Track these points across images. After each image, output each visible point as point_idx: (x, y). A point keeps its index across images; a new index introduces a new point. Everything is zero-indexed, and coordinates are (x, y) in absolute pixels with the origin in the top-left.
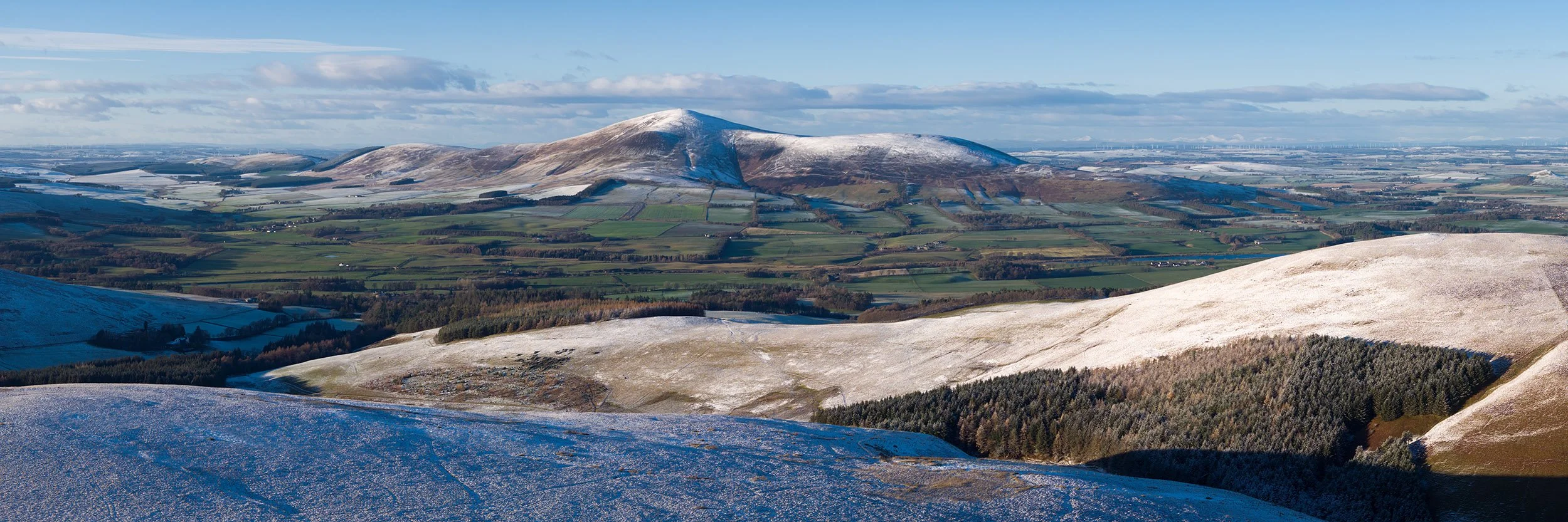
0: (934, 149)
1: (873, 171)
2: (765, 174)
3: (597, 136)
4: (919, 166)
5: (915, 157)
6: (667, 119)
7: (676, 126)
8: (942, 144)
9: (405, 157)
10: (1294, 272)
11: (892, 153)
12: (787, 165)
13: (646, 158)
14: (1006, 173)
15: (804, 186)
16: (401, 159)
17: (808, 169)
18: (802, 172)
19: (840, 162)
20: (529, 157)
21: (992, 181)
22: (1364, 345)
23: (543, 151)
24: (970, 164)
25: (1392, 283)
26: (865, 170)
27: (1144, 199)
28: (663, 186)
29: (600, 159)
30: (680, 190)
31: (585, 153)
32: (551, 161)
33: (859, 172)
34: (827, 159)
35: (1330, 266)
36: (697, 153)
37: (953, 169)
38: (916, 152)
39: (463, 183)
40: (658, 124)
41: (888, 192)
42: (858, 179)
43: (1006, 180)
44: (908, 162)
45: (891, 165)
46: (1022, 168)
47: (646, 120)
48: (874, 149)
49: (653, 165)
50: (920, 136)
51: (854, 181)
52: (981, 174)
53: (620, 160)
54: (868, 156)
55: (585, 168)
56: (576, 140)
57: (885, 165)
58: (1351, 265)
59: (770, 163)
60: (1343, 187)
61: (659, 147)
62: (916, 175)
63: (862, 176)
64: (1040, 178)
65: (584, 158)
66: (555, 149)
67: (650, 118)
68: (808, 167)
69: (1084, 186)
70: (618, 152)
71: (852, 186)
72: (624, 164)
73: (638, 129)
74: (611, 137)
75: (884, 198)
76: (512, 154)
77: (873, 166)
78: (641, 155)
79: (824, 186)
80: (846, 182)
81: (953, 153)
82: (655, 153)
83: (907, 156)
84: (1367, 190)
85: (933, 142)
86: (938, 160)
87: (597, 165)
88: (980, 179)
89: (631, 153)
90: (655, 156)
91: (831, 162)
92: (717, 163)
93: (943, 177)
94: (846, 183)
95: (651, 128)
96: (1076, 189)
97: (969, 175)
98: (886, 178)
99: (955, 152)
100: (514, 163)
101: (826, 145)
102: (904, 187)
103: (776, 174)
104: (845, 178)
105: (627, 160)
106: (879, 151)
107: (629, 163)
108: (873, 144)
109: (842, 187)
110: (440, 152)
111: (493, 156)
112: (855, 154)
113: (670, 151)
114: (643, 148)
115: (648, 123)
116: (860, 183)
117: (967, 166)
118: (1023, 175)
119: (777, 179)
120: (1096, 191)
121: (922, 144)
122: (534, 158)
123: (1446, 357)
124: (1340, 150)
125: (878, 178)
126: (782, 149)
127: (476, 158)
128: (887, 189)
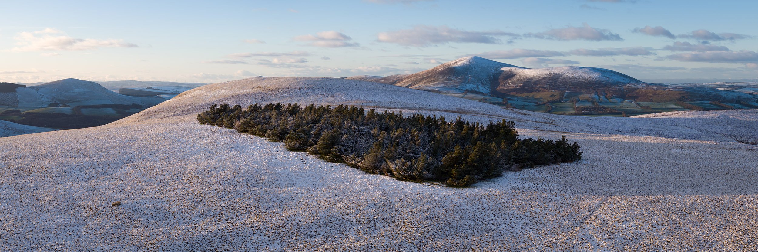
0: (586, 74)
1: (552, 85)
2: (501, 87)
4: (576, 83)
5: (575, 78)
7: (466, 64)
8: (591, 71)
11: (564, 76)
12: (513, 83)
13: (446, 80)
14: (621, 86)
17: (521, 84)
18: (518, 86)
19: (537, 81)
21: (612, 91)
24: (603, 82)
26: (548, 85)
27: (690, 100)
33: (544, 86)
34: (532, 80)
38: (577, 75)
40: (458, 63)
41: (555, 96)
42: (543, 90)
43: (619, 90)
44: (571, 81)
45: (562, 82)
48: (556, 74)
49: (448, 83)
50: (581, 67)
51: (541, 90)
52: (607, 87)
53: (434, 81)
54: (552, 78)
56: (423, 72)
57: (559, 82)
59: (506, 82)
61: (454, 74)
62: (572, 87)
63: (545, 88)
67: (457, 60)
68: (521, 83)
69: (659, 93)
70: (435, 77)
71: (539, 93)
72: (435, 83)
73: (449, 66)
74: (437, 70)
77: (553, 83)
78: (444, 78)
79: (525, 93)
82: (451, 77)
83: (571, 78)
85: (587, 71)
86: (586, 80)
87: (423, 83)
88: (606, 89)
89: (440, 77)
90: (451, 79)
92: (482, 82)
93: (586, 88)
94: (536, 92)
95: (454, 65)
96: (654, 95)
97: (601, 87)
98: (556, 89)
99: (597, 75)
101: (534, 72)
102: (564, 93)
103: (506, 87)
104: (536, 89)
106: (558, 75)
107: (437, 82)
108: (555, 71)
109: (534, 93)
112: (546, 77)
113: (459, 76)
114: (447, 75)
115: (454, 62)
117: (601, 83)
118: (629, 88)
119: (505, 90)
120: (664, 96)
121: (581, 72)
125: (552, 89)
126: (515, 75)
128: (555, 94)
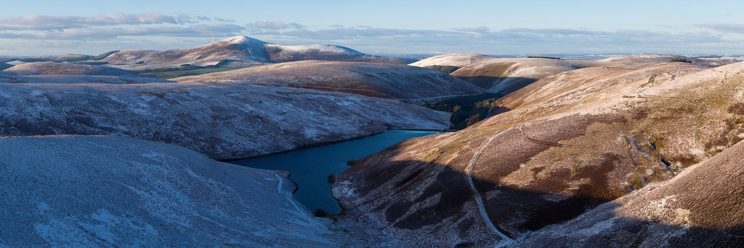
1: (315, 57)
2: (277, 58)
3: (212, 46)
5: (329, 52)
6: (238, 39)
7: (243, 42)
8: (337, 48)
9: (133, 54)
10: (433, 59)
11: (321, 51)
12: (285, 55)
13: (234, 53)
16: (131, 55)
17: (292, 56)
18: (290, 57)
20: (186, 53)
22: (441, 66)
23: (191, 51)
25: (447, 59)
28: (245, 62)
29: (217, 53)
30: (251, 63)
31: (209, 51)
32: (196, 55)
33: (310, 57)
34: (298, 53)
35: (439, 58)
36: (251, 51)
37: (342, 56)
38: (329, 51)
39: (164, 63)
40: (235, 41)
46: (365, 56)
47: (230, 40)
48: (314, 50)
49: (237, 55)
50: (329, 45)
53: (225, 54)
54: (313, 52)
55: (212, 56)
56: (204, 47)
58: (442, 57)
59: (277, 55)
61: (238, 49)
62: (329, 58)
63: (311, 59)
64: (371, 59)
65: (209, 53)
66: (196, 50)
67: (232, 39)
70: (223, 51)
72: (227, 55)
73: (228, 43)
74: (217, 46)
76: (179, 52)
77: (315, 54)
78: (232, 52)
81: (341, 51)
82: (237, 51)
85: (334, 48)
86: (337, 54)
87: (216, 55)
89: (228, 51)
91: (300, 54)
92: (259, 55)
95: (233, 42)
100: (181, 55)
103: (281, 58)
105: (227, 53)
107: (229, 55)
108: (314, 48)
110: (147, 52)
111: (171, 53)
113: (242, 50)
114: (232, 49)
115: (231, 41)
117: (347, 55)
118: (366, 59)
122: (188, 54)
123: (451, 67)
126: (281, 50)
127: (165, 54)
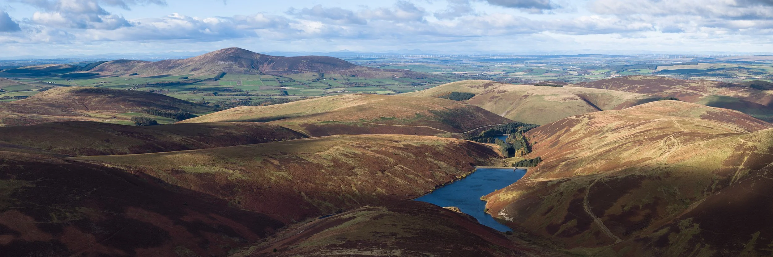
2: (271, 70)
6: (232, 51)
13: (229, 65)
15: (287, 74)
17: (287, 68)
18: (285, 69)
20: (179, 64)
21: (349, 72)
23: (183, 62)
26: (306, 68)
27: (398, 77)
31: (203, 63)
40: (229, 53)
41: (316, 75)
46: (357, 67)
51: (304, 72)
52: (344, 69)
55: (206, 68)
59: (272, 66)
60: (464, 73)
63: (306, 70)
71: (303, 74)
75: (315, 78)
77: (309, 67)
79: (293, 74)
80: (301, 72)
84: (472, 75)
88: (344, 71)
90: (232, 64)
93: (332, 70)
96: (376, 74)
97: (341, 70)
98: (314, 71)
100: (174, 67)
102: (321, 74)
109: (300, 74)
113: (237, 62)
114: (227, 61)
116: (306, 73)
124: (464, 58)
125: (311, 71)
